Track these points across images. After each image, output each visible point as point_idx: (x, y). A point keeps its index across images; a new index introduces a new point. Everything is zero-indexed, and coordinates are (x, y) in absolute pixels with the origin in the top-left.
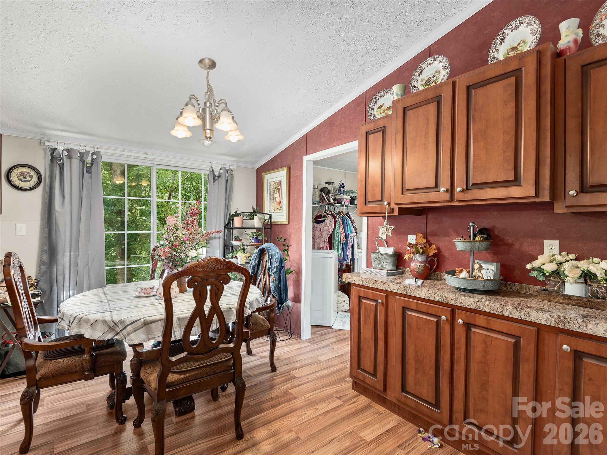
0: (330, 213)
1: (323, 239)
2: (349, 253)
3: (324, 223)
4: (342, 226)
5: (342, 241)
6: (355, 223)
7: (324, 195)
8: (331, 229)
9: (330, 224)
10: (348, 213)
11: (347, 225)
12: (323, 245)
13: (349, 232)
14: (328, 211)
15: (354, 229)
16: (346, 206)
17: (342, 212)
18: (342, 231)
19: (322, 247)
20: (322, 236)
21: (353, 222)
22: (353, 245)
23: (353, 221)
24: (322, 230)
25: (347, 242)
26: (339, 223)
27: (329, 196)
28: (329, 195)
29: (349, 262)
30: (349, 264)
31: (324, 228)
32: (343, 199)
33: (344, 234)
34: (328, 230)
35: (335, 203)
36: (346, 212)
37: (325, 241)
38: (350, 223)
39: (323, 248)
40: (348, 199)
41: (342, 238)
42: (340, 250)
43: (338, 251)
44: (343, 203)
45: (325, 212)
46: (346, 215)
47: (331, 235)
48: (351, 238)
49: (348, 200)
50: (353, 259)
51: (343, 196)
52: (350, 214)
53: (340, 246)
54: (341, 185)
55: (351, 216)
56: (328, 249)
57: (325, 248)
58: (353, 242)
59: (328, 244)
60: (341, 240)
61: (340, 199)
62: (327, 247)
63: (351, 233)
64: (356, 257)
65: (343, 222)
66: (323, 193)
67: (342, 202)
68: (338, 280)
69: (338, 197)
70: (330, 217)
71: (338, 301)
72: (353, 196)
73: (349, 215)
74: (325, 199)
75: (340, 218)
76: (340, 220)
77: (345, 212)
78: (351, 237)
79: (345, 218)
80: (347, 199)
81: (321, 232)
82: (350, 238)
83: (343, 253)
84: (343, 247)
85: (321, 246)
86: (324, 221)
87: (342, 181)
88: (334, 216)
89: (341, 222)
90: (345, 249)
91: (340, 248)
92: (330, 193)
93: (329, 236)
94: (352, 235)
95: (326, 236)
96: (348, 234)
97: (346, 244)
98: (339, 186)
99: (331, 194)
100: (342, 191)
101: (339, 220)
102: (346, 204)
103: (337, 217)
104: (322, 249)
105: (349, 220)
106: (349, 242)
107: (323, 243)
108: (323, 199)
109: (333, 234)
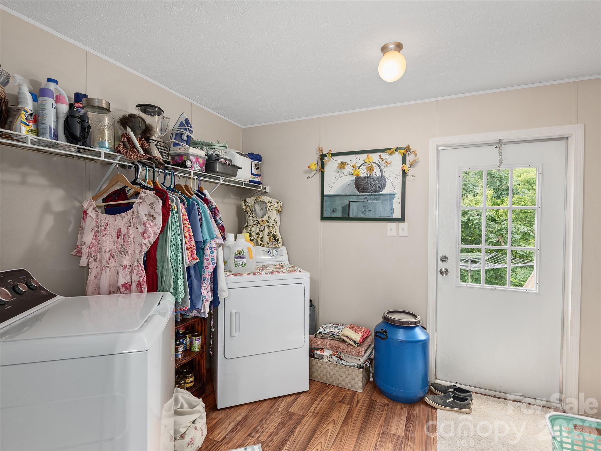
0: (152, 186)
1: (126, 260)
2: (206, 291)
3: (130, 212)
4: (187, 222)
5: (187, 262)
6: (220, 215)
7: (132, 134)
8: (154, 230)
9: (150, 215)
10: (200, 190)
11: (201, 219)
12: (128, 278)
13: (207, 237)
14: (144, 180)
15: (219, 229)
16: (195, 174)
17: (186, 186)
18: (187, 234)
19: (125, 285)
20: (123, 251)
21: (214, 212)
22: (215, 270)
23: (216, 208)
24: (124, 231)
25: (201, 262)
26: (178, 212)
27: (149, 143)
28: (148, 140)
29: (207, 311)
30: (207, 316)
31: (131, 228)
32: (188, 155)
33: (193, 243)
34: (144, 233)
35: (168, 163)
36: (196, 188)
37: (136, 264)
38: (208, 213)
39: (128, 287)
40: (201, 157)
41: (187, 255)
42: (181, 289)
43: (175, 293)
44: (189, 164)
45: (134, 182)
46: (196, 194)
47: (154, 247)
48: (212, 252)
49: (201, 160)
50: (215, 303)
51: (188, 149)
52: (206, 192)
53: (181, 277)
54: (182, 124)
55: (208, 196)
56: (145, 288)
57: (134, 285)
58: (215, 261)
59: (144, 274)
60: (186, 258)
61: (181, 156)
62: (139, 285)
63: (212, 238)
64: (222, 294)
65: (189, 211)
66: (129, 130)
67: (185, 162)
68: (176, 351)
69: (174, 150)
70: (149, 195)
71: (176, 432)
72: (211, 152)
73: (204, 195)
74: (135, 147)
75: (182, 201)
76: (180, 204)
77: (194, 186)
78: (211, 248)
79: (194, 200)
80: (197, 157)
81: (120, 240)
82: (208, 252)
83: (191, 295)
84: (189, 277)
85: (121, 282)
86: (129, 207)
87: (185, 114)
88: (161, 194)
89: (183, 211)
90: (195, 282)
91: (180, 282)
92: (152, 135)
93: (145, 250)
94: (214, 245)
95: (137, 251)
96: (205, 242)
97: (199, 268)
98: (177, 126)
99: (153, 138)
100: (185, 137)
101: (177, 204)
102: (197, 168)
103: (170, 195)
104: (123, 290)
105: (205, 205)
106: (205, 263)
107: (128, 271)
108: (129, 147)
109: (159, 244)
